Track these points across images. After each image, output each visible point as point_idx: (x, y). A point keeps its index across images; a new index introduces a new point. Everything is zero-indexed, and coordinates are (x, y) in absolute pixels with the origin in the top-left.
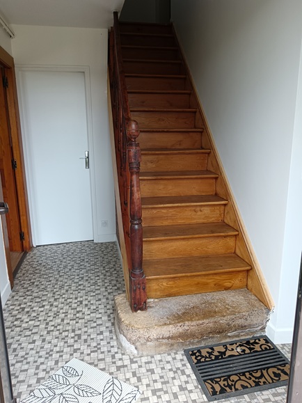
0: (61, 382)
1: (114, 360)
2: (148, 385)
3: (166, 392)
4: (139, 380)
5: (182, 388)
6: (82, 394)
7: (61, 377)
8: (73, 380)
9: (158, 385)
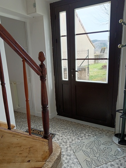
0: (94, 161)
1: (69, 160)
2: (66, 145)
3: (63, 141)
4: (67, 148)
5: (58, 140)
6: (88, 153)
7: (93, 163)
8: (89, 160)
9: (63, 144)
